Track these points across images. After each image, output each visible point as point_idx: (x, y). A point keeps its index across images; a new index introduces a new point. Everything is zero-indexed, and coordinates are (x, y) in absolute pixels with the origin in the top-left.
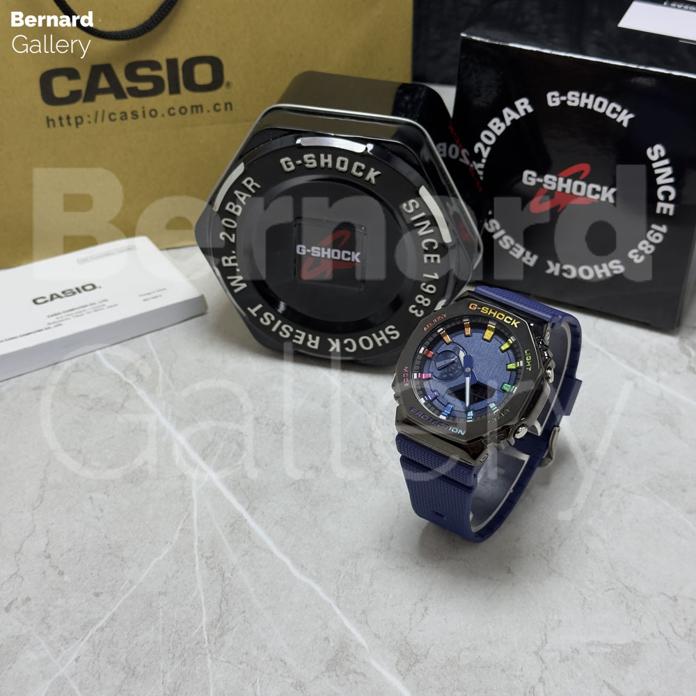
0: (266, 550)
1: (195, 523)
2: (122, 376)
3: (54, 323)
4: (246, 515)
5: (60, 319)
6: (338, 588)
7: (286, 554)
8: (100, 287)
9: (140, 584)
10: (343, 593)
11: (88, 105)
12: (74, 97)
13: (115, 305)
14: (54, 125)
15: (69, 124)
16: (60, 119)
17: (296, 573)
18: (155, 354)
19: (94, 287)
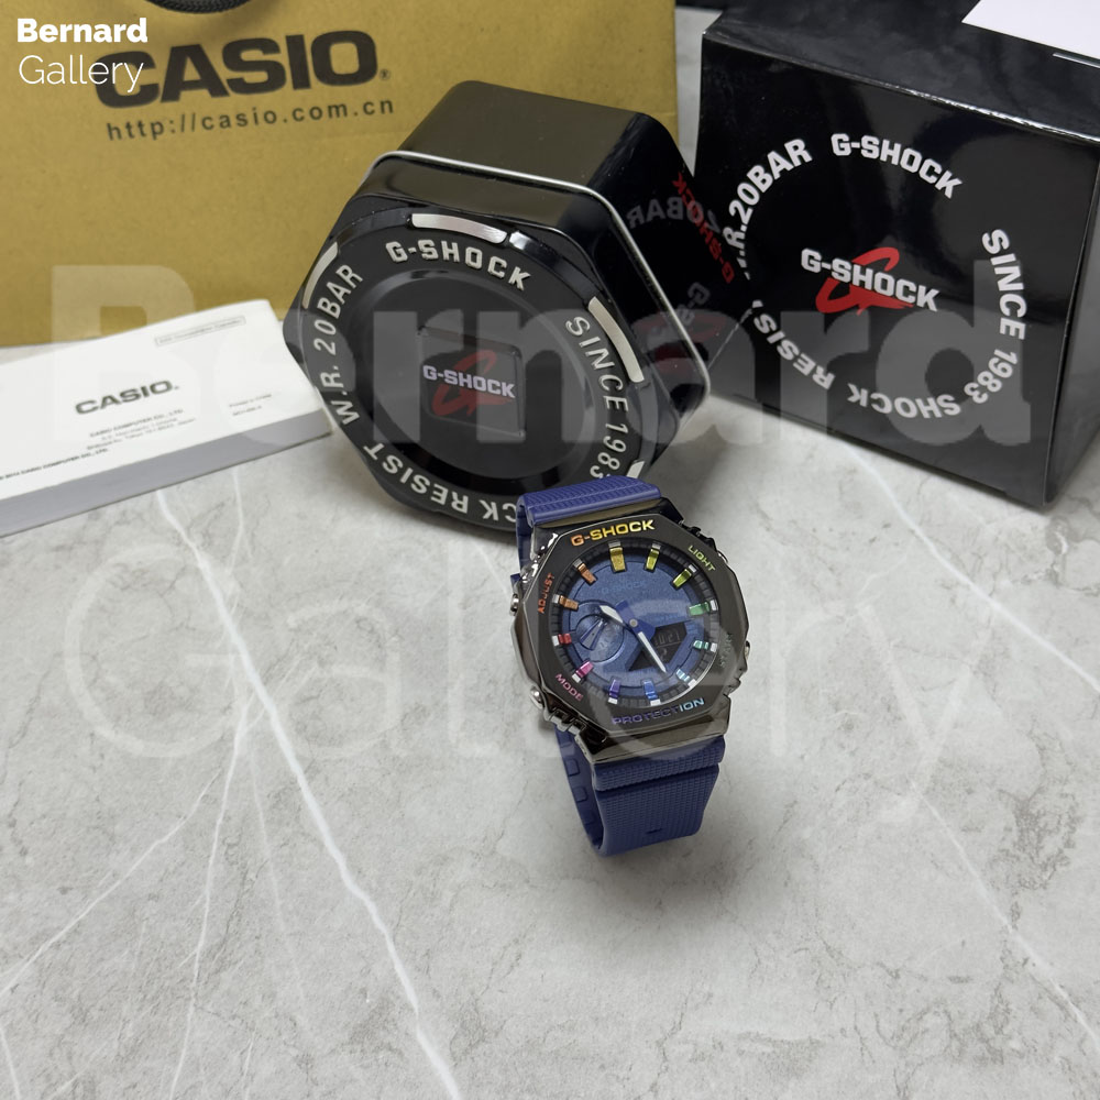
0: (315, 839)
1: (227, 787)
2: (183, 534)
3: (97, 446)
4: (302, 782)
5: (108, 440)
6: (401, 912)
7: (342, 849)
8: (177, 388)
9: (127, 879)
10: (406, 919)
11: (170, 105)
12: (146, 94)
13: (191, 421)
14: (120, 136)
15: (143, 134)
16: (128, 126)
17: (348, 881)
18: (239, 500)
19: (169, 386)
